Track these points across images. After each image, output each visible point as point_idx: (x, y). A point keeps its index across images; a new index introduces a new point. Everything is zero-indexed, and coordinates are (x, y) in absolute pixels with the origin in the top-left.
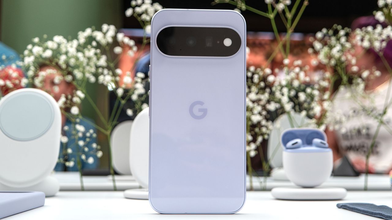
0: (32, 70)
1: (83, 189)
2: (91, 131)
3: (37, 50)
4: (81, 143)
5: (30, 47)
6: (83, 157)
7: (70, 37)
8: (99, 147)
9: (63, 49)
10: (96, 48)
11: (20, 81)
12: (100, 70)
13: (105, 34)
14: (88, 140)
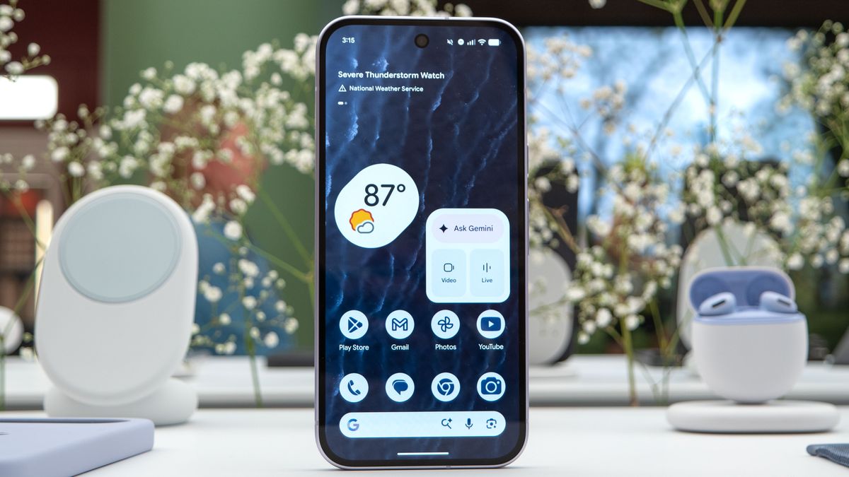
0: (145, 140)
1: (259, 404)
2: (273, 274)
3: (150, 96)
4: (250, 302)
5: (135, 89)
6: (255, 333)
7: (222, 66)
8: (290, 310)
9: (209, 94)
10: (282, 88)
11: (118, 166)
12: (294, 136)
13: (301, 55)
14: (264, 294)
